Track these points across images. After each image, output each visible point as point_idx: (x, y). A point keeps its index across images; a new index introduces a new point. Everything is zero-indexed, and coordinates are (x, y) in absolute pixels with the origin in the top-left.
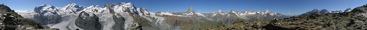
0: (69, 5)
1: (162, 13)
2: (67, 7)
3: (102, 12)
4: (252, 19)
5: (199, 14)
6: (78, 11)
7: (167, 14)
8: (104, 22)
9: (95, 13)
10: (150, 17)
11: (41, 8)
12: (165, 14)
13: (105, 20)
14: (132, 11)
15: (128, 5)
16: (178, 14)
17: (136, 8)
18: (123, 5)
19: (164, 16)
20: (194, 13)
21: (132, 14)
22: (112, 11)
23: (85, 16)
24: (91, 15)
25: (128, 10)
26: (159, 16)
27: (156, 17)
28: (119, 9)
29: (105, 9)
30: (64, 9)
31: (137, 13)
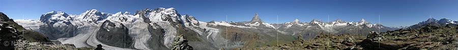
0: (87, 12)
1: (217, 23)
2: (85, 14)
3: (133, 21)
4: (342, 32)
5: (268, 25)
6: (100, 19)
7: (223, 24)
8: (136, 35)
9: (124, 23)
10: (199, 29)
11: (49, 16)
12: (221, 24)
13: (138, 32)
14: (174, 20)
15: (169, 11)
16: (239, 24)
17: (180, 16)
18: (163, 12)
19: (218, 26)
20: (261, 23)
21: (174, 24)
22: (146, 20)
23: (109, 27)
24: (118, 25)
25: (169, 18)
26: (211, 26)
27: (208, 29)
28: (156, 17)
29: (137, 16)
30: (81, 17)
31: (181, 22)
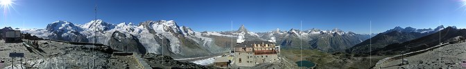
0: (92, 22)
1: (209, 33)
2: (90, 24)
3: (140, 32)
5: (252, 33)
6: (106, 29)
8: (147, 45)
9: (134, 34)
10: (196, 38)
11: (55, 25)
12: (212, 34)
13: (147, 42)
14: (175, 31)
15: (170, 23)
16: (228, 33)
17: (179, 27)
18: (164, 24)
20: (246, 32)
21: (176, 35)
22: (151, 31)
23: (120, 37)
24: (128, 36)
25: (170, 29)
26: (205, 36)
27: (203, 38)
28: (159, 28)
29: (142, 27)
30: (86, 26)
31: (181, 33)
